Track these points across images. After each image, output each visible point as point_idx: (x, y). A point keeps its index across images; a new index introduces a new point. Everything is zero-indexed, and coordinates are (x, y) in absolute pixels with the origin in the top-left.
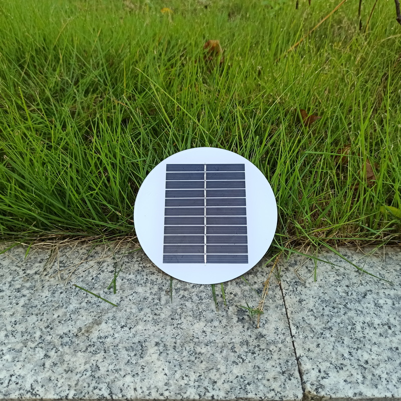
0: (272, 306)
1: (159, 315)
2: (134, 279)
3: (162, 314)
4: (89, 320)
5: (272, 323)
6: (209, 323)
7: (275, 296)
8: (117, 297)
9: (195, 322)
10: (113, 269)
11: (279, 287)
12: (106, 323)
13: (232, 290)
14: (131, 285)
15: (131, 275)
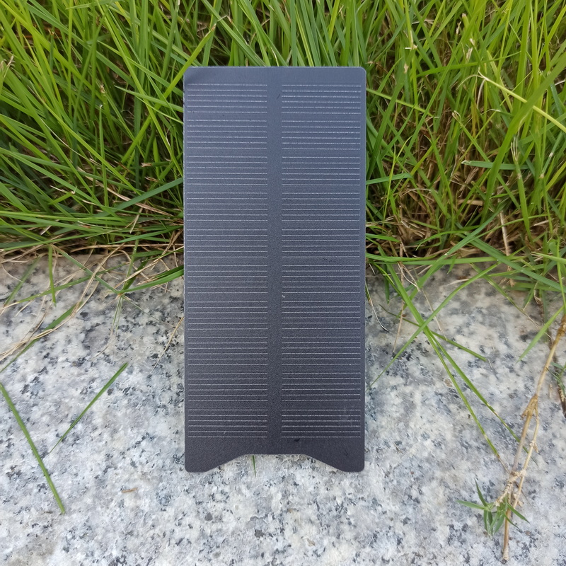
0: (546, 481)
1: (220, 519)
2: (144, 388)
3: (227, 517)
4: (17, 538)
5: (551, 544)
6: (368, 549)
7: (552, 445)
8: (96, 456)
9: (326, 542)
10: (82, 353)
11: (561, 412)
12: (67, 550)
13: (428, 425)
14: (135, 411)
15: (134, 373)
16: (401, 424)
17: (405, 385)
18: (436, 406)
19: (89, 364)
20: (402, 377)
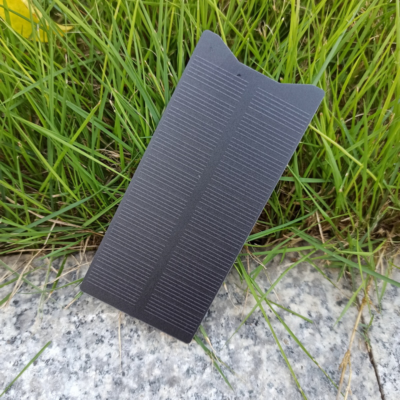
2: (61, 359)
7: (363, 386)
10: (14, 333)
11: (368, 359)
13: (272, 376)
14: (54, 378)
15: (53, 347)
16: (253, 377)
17: (255, 345)
18: (277, 360)
19: (20, 341)
20: (252, 339)
